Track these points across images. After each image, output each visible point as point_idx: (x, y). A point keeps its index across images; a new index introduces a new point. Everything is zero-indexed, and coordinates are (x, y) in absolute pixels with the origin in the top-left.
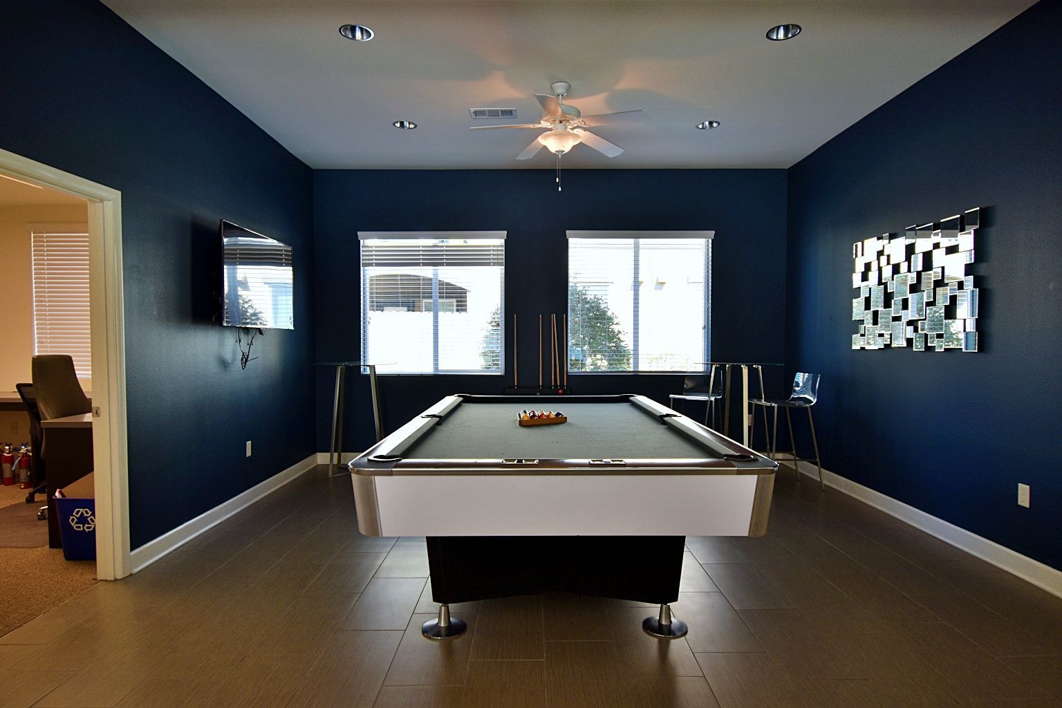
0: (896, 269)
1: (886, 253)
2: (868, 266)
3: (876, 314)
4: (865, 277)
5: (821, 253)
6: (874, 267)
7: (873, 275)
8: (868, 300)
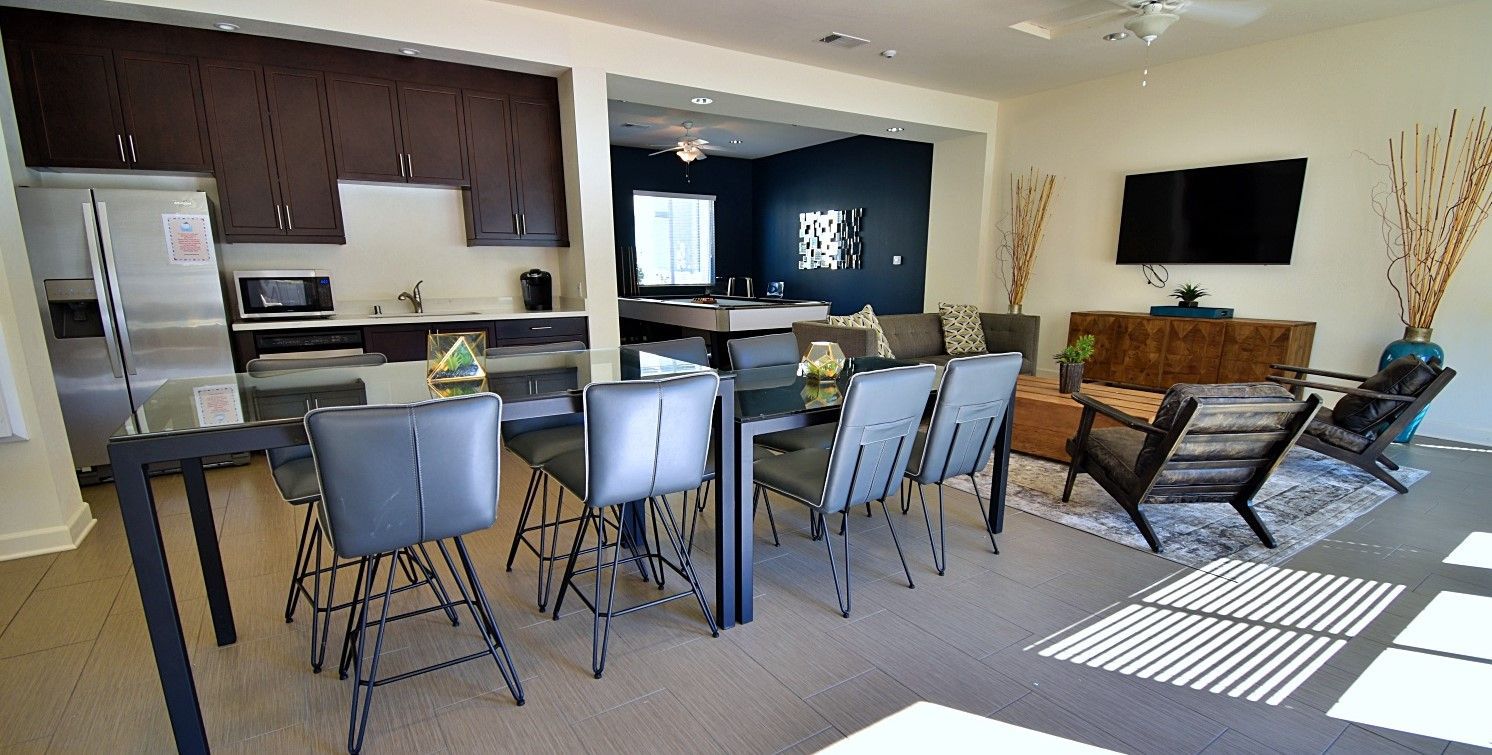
0: (823, 230)
1: (818, 222)
2: (808, 227)
3: (812, 251)
4: (807, 232)
5: (778, 215)
6: (812, 228)
7: (811, 231)
8: (808, 244)
